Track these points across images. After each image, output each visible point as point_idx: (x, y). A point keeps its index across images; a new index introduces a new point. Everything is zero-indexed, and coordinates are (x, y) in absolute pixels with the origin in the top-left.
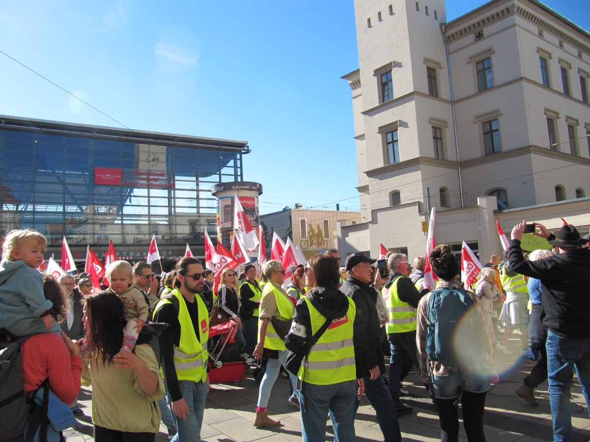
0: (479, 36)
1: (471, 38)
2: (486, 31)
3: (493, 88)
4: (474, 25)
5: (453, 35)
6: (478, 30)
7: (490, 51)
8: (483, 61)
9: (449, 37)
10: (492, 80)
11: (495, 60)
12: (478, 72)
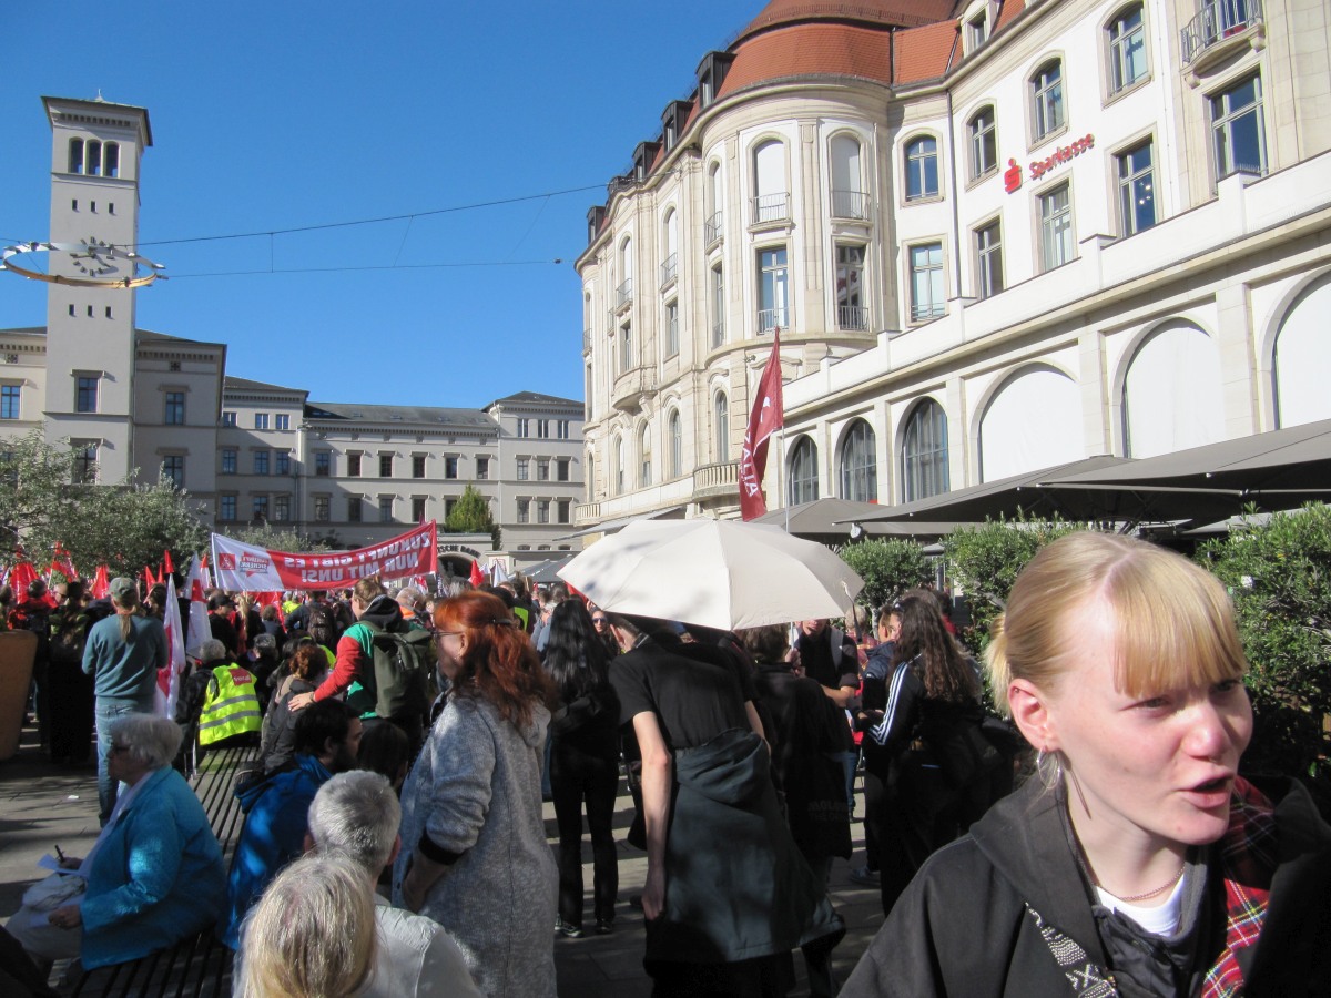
0: (175, 367)
1: (165, 365)
2: (185, 366)
3: (182, 424)
4: (173, 354)
5: (145, 353)
6: (175, 360)
7: (187, 388)
8: (175, 394)
9: (140, 353)
10: (183, 416)
11: (190, 398)
12: (168, 402)
